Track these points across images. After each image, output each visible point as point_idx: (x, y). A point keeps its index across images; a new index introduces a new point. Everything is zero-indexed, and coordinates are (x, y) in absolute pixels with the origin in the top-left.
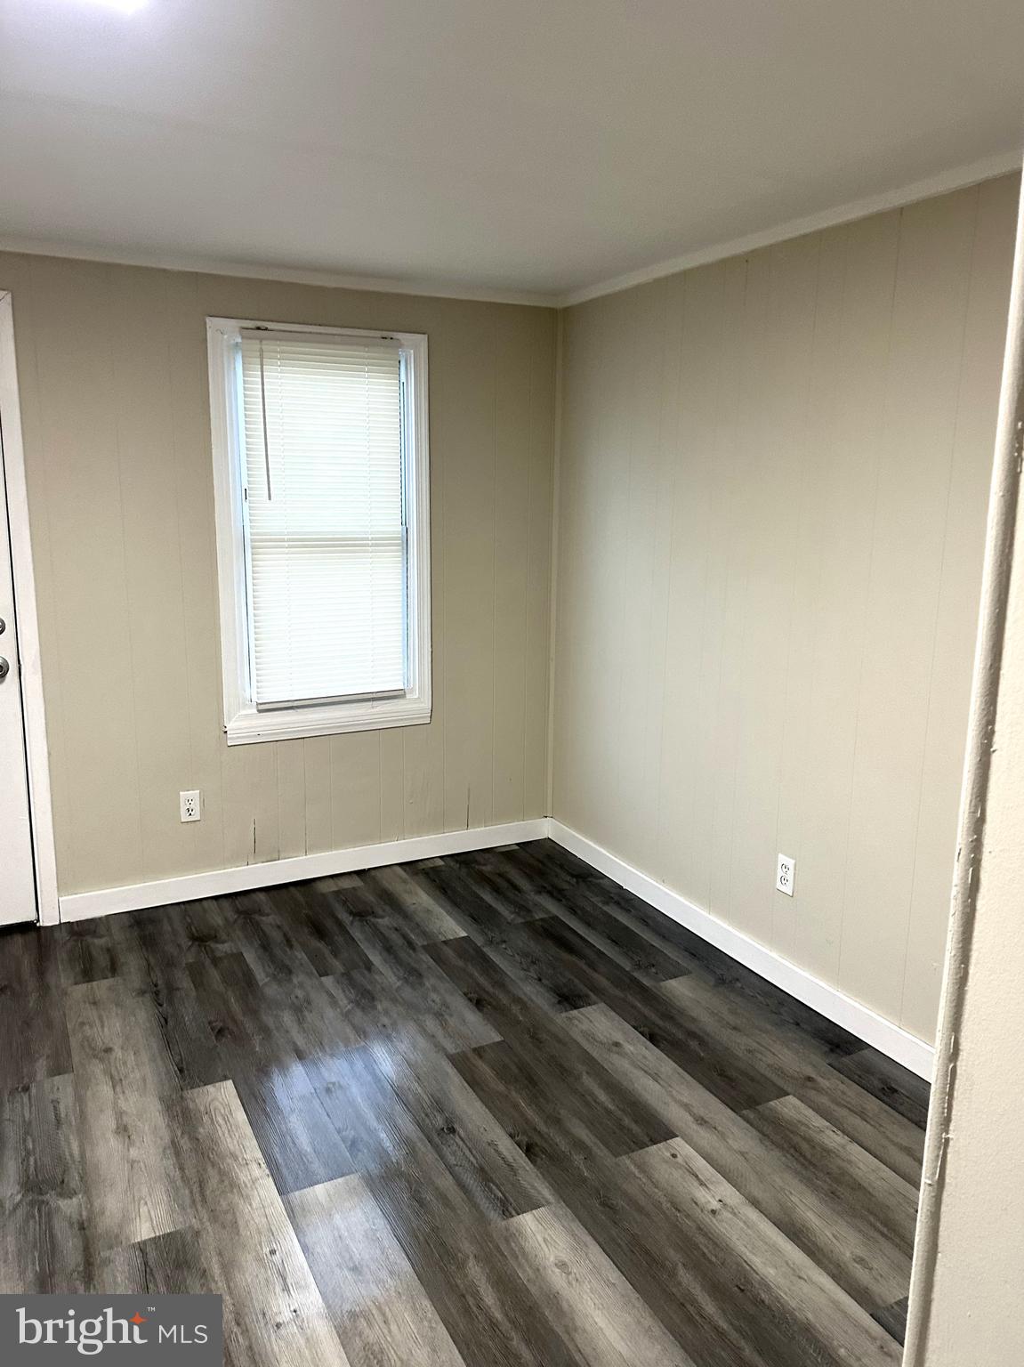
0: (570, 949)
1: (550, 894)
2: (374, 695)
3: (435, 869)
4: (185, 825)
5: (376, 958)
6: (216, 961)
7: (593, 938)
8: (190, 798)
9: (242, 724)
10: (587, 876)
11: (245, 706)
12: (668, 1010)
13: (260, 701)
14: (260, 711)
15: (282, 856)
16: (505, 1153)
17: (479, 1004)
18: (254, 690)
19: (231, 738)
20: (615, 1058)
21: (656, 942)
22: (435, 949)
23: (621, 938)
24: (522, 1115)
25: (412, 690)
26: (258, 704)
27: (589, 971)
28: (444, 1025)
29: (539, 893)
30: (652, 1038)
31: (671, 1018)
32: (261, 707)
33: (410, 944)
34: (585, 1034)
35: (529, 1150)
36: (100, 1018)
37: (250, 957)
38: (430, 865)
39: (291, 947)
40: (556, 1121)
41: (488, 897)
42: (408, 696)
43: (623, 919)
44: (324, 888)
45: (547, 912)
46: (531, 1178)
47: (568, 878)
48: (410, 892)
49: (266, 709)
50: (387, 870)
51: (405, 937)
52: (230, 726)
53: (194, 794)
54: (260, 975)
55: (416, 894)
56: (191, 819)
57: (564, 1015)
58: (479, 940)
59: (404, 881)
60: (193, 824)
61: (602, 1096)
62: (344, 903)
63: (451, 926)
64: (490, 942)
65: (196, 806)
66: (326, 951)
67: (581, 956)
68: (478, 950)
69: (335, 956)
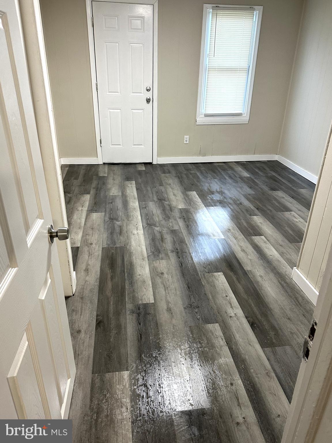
0: (276, 181)
1: (274, 171)
2: (234, 114)
3: (244, 164)
4: (184, 144)
5: (227, 178)
6: (191, 174)
7: (283, 180)
8: (187, 137)
9: (200, 119)
10: (286, 169)
11: (201, 115)
12: (299, 194)
13: (205, 113)
14: (205, 116)
15: (206, 155)
16: (252, 208)
17: (251, 188)
18: (204, 110)
19: (198, 123)
20: (282, 200)
21: (300, 183)
22: (242, 178)
23: (291, 181)
24: (257, 204)
25: (244, 114)
26: (205, 114)
27: (280, 186)
28: (242, 190)
29: (271, 171)
30: (292, 197)
31: (299, 195)
32: (205, 115)
33: (236, 176)
34: (276, 195)
35: (257, 209)
36: (168, 179)
37: (198, 174)
38: (242, 163)
39: (207, 174)
40: (265, 206)
41: (257, 170)
42: (243, 115)
43: (292, 177)
44: (215, 164)
45: (272, 174)
46: (256, 211)
47: (280, 169)
48: (236, 167)
49: (207, 116)
50: (231, 163)
51: (234, 175)
52: (197, 119)
53: (188, 137)
54: (201, 177)
55: (238, 168)
56: (187, 143)
57: (271, 191)
58: (253, 178)
59: (236, 165)
60: (186, 144)
61: (277, 204)
62: (220, 168)
63: (246, 174)
64: (256, 178)
65: (188, 140)
66: (216, 175)
67: (278, 183)
68: (252, 179)
69: (217, 176)
